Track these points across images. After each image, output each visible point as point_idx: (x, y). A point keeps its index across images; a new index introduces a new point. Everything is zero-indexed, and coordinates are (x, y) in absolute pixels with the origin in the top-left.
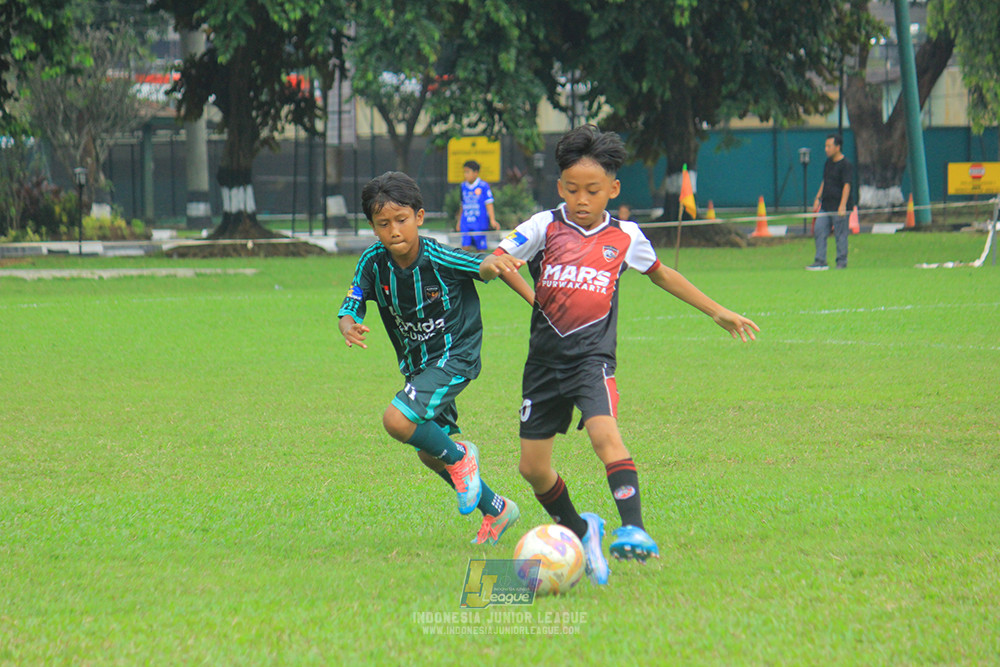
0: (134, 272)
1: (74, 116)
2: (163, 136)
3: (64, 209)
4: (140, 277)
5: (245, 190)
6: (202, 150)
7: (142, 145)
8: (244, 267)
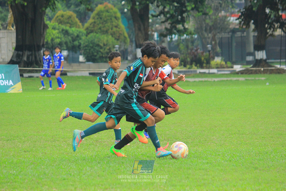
0: (225, 79)
1: (208, 28)
2: (239, 34)
3: (205, 59)
4: (227, 80)
5: (263, 52)
6: (252, 39)
7: (232, 37)
8: (262, 77)
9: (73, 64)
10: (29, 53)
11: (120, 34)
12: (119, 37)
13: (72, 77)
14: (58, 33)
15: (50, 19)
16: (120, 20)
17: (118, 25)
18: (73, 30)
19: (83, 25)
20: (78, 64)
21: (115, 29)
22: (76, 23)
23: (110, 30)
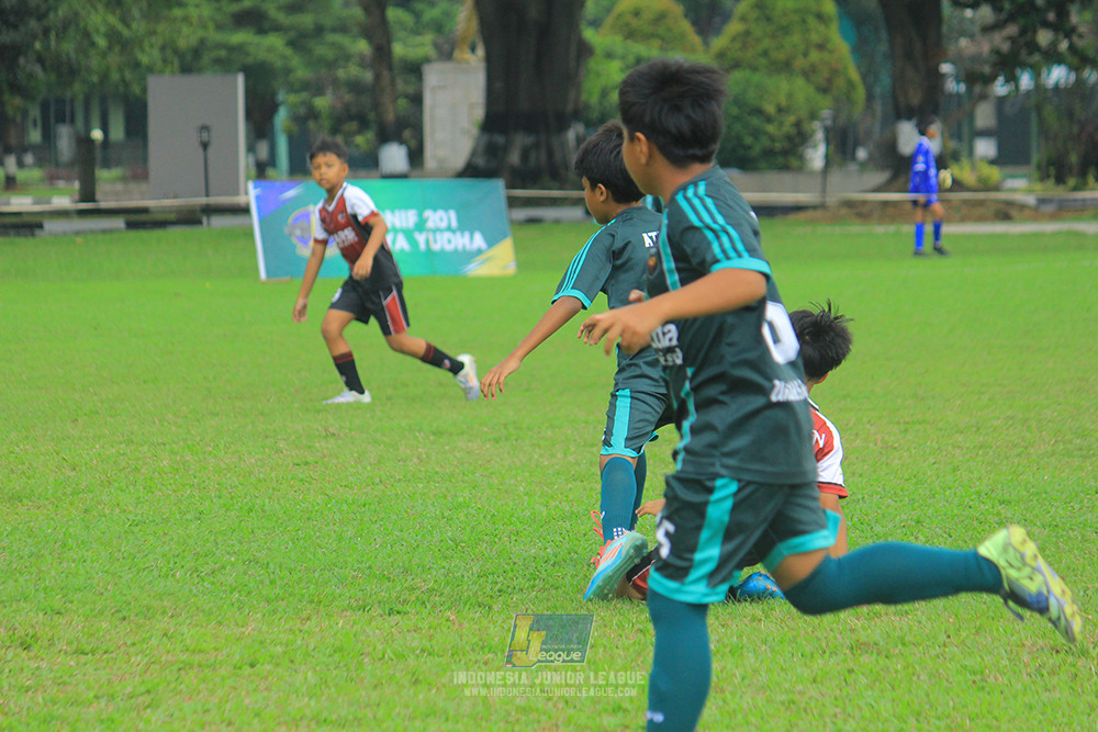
10: (529, 140)
11: (835, 72)
12: (830, 81)
14: (622, 71)
15: (596, 23)
16: (835, 25)
17: (826, 40)
19: (706, 43)
21: (814, 56)
22: (683, 35)
23: (800, 59)
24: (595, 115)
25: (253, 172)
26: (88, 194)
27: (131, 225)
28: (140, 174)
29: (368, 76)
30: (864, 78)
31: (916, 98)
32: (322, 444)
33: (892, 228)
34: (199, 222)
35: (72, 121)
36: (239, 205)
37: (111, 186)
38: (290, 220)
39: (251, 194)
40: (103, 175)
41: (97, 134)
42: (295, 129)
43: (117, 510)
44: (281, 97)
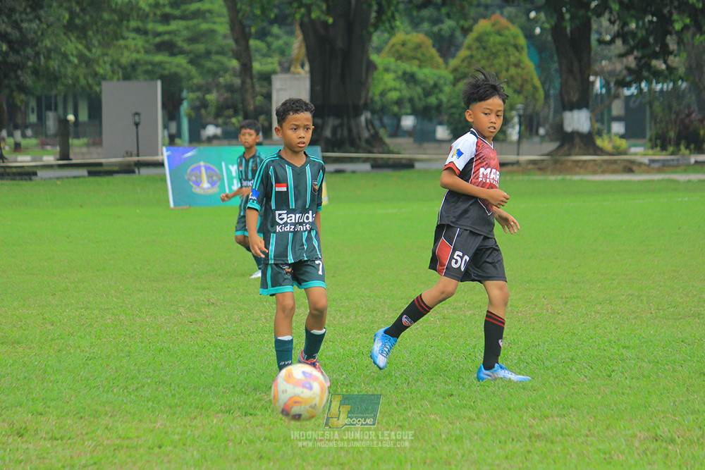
9: (426, 145)
10: (337, 122)
11: (525, 81)
12: (522, 86)
13: (426, 171)
14: (394, 80)
15: (379, 50)
16: (525, 52)
17: (520, 61)
18: (426, 74)
19: (446, 63)
20: (436, 145)
21: (513, 71)
22: (432, 58)
23: (504, 73)
24: (378, 107)
25: (167, 140)
26: (65, 155)
27: (91, 174)
28: (97, 142)
29: (237, 81)
30: (543, 84)
31: (575, 98)
32: (207, 310)
33: (560, 177)
34: (133, 172)
35: (56, 109)
36: (158, 161)
37: (80, 149)
38: (189, 171)
39: (165, 154)
40: (74, 142)
41: (71, 117)
42: (193, 114)
43: (79, 350)
44: (185, 94)
